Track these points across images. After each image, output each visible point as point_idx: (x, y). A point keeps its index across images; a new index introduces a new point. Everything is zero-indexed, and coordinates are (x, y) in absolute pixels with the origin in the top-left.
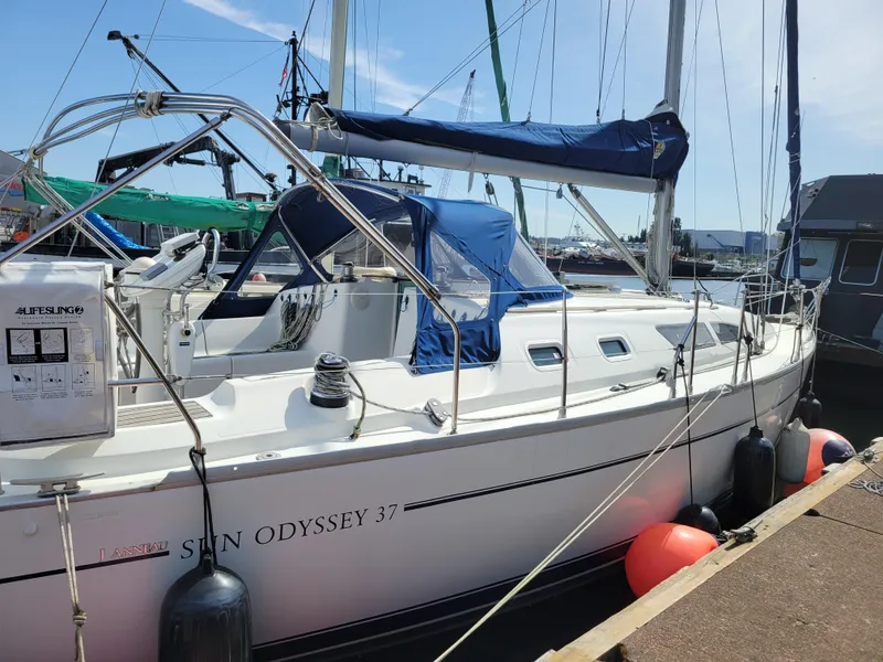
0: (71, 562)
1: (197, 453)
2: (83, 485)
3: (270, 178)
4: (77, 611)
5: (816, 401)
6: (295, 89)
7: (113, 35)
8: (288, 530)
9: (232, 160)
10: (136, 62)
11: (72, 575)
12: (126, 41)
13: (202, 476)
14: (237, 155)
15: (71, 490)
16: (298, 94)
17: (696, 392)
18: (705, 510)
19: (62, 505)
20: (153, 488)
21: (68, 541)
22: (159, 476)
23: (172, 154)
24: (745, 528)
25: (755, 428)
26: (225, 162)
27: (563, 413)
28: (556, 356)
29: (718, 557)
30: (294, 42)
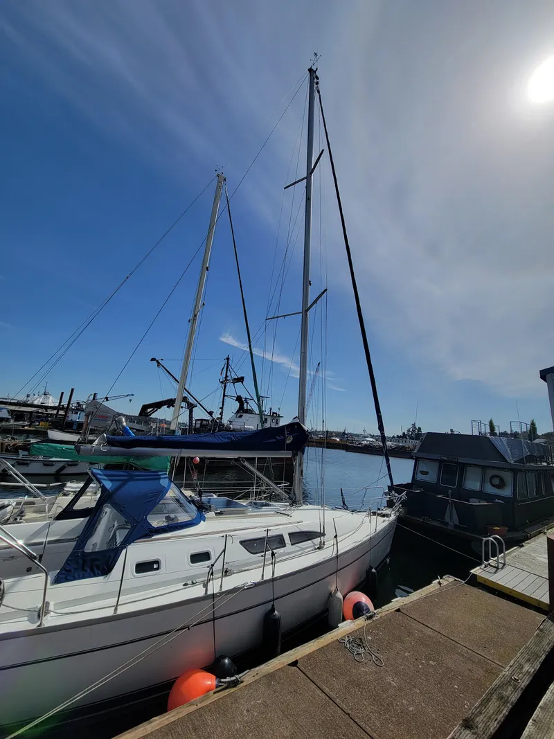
3: (211, 413)
5: (374, 570)
6: (226, 376)
7: (153, 360)
9: (194, 406)
10: (161, 370)
12: (158, 362)
14: (196, 404)
16: (228, 379)
17: (224, 589)
18: (227, 661)
23: (170, 403)
24: (233, 678)
25: (273, 605)
26: (191, 407)
27: (116, 609)
28: (155, 566)
29: (207, 698)
30: (228, 359)
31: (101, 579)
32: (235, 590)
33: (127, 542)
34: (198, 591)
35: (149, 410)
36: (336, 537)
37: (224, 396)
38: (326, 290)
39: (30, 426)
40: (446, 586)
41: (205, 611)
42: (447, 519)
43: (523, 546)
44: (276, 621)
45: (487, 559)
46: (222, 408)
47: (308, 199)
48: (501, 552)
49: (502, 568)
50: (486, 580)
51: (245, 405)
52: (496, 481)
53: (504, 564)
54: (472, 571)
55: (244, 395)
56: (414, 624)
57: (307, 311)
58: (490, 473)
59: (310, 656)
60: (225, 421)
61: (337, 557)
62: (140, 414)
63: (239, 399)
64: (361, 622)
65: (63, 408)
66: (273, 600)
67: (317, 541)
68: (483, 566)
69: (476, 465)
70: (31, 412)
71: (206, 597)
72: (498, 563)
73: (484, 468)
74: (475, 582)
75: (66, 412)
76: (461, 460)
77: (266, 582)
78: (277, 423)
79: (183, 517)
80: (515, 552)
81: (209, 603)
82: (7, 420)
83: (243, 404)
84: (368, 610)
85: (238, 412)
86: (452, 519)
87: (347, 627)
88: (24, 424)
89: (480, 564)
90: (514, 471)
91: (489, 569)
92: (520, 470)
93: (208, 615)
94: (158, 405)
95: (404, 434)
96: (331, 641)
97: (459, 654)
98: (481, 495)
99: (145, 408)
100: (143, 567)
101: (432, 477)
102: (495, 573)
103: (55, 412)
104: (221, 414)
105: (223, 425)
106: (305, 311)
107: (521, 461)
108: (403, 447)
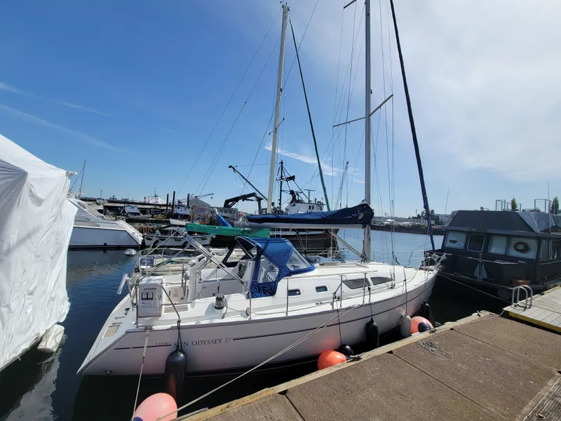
0: (146, 346)
1: (179, 322)
2: (153, 327)
3: (272, 204)
4: (144, 358)
5: (427, 304)
6: (282, 176)
7: (230, 167)
8: (200, 343)
9: (261, 199)
11: (145, 348)
12: (233, 168)
13: (179, 327)
14: (262, 197)
15: (151, 329)
16: (283, 178)
17: (343, 307)
18: (348, 347)
19: (148, 332)
20: (168, 330)
21: (147, 341)
22: (169, 326)
23: (244, 198)
24: (356, 356)
25: (372, 319)
26: (259, 200)
27: (287, 314)
28: (298, 293)
29: (343, 364)
30: (282, 163)
31: (271, 297)
32: (349, 308)
33: (279, 278)
34: (328, 307)
35: (230, 203)
36: (405, 280)
37: (281, 191)
38: (392, 95)
39: (152, 217)
40: (485, 317)
41: (333, 319)
42: (476, 274)
43: (543, 294)
44: (375, 328)
45: (515, 301)
46: (280, 200)
47: (368, 15)
48: (529, 296)
49: (529, 308)
50: (516, 315)
51: (297, 196)
52: (521, 247)
53: (531, 306)
54: (505, 309)
55: (296, 190)
56: (468, 338)
57: (370, 116)
58: (515, 241)
59: (399, 349)
60: (283, 208)
61: (407, 293)
62: (225, 206)
63: (292, 192)
64: (426, 334)
65: (170, 205)
66: (372, 316)
67: (389, 283)
68: (513, 306)
69: (502, 235)
70: (150, 209)
71: (333, 311)
72: (526, 304)
73: (509, 237)
74: (507, 315)
75: (173, 208)
76: (489, 231)
77: (366, 305)
78: (321, 209)
79: (303, 266)
80: (537, 298)
81: (336, 314)
82: (138, 214)
83: (295, 196)
84: (430, 328)
85: (292, 202)
86: (481, 274)
87: (417, 336)
88: (148, 216)
89: (510, 305)
90: (539, 239)
91: (518, 308)
92: (545, 238)
93: (336, 321)
94: (236, 200)
95: (419, 215)
96: (409, 343)
97: (507, 356)
98: (505, 257)
99: (227, 202)
100: (292, 292)
101: (460, 244)
102: (524, 310)
103: (165, 208)
104: (280, 204)
105: (283, 212)
106: (368, 116)
107: (547, 231)
108: (419, 225)
